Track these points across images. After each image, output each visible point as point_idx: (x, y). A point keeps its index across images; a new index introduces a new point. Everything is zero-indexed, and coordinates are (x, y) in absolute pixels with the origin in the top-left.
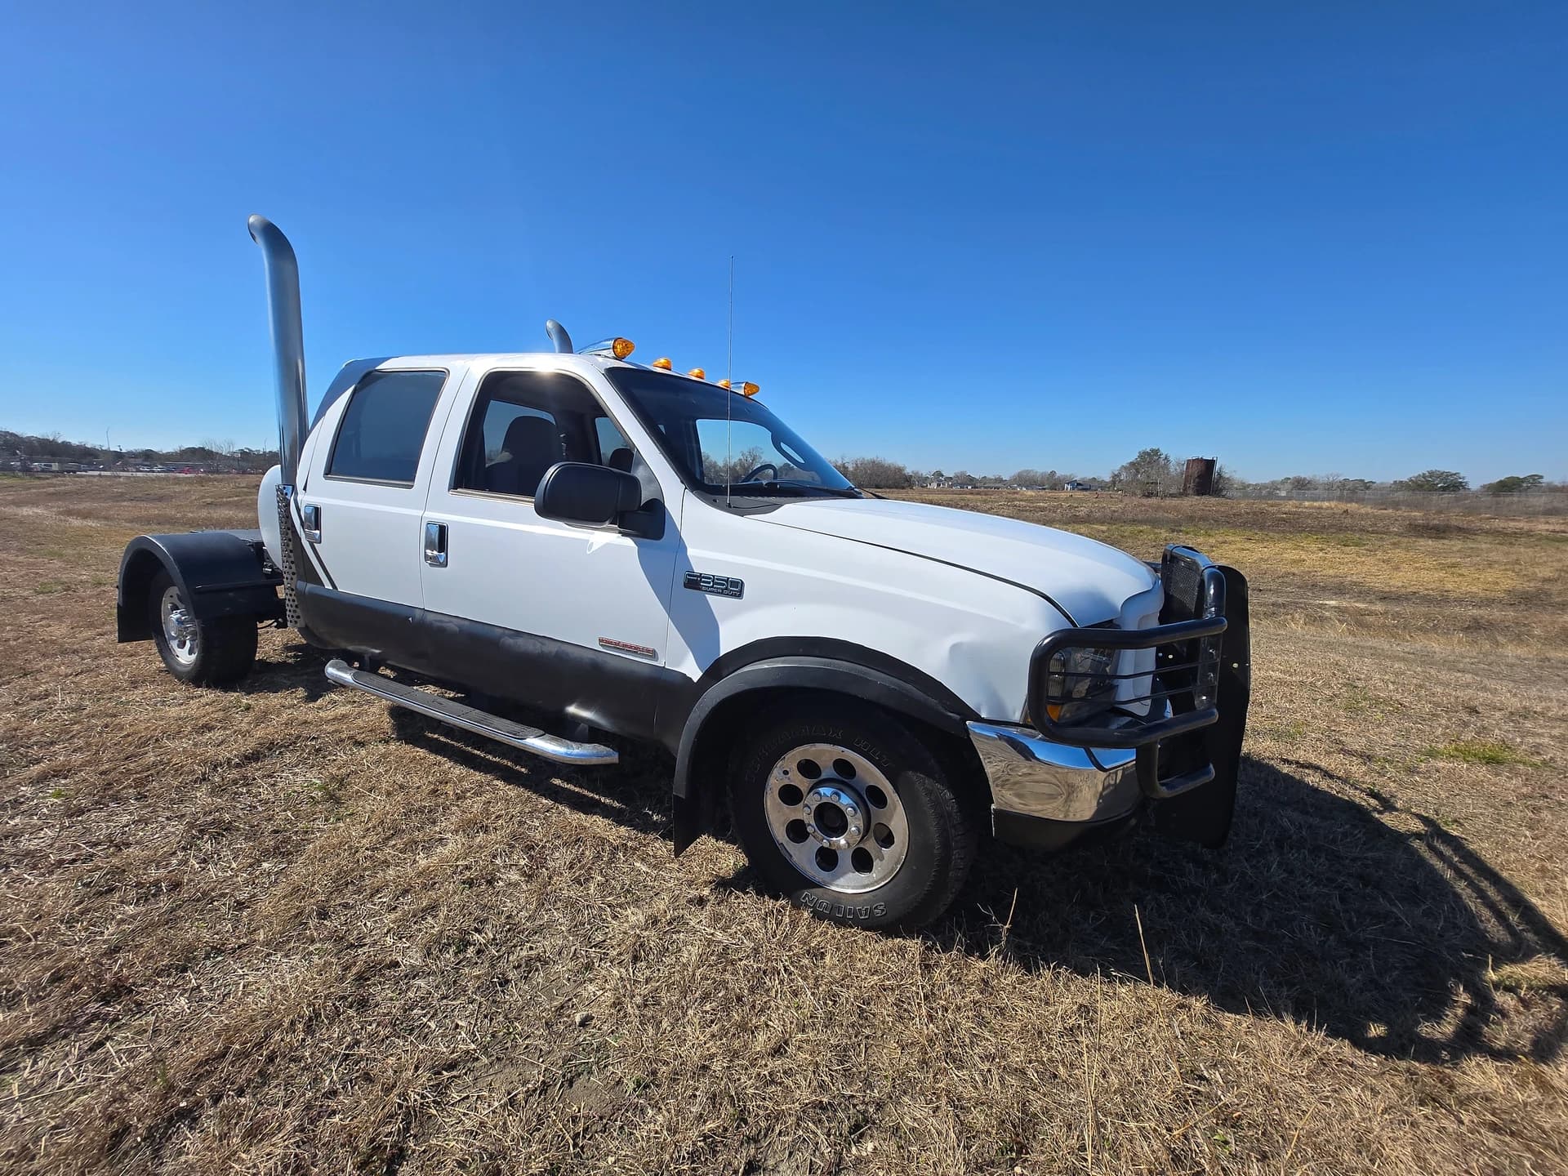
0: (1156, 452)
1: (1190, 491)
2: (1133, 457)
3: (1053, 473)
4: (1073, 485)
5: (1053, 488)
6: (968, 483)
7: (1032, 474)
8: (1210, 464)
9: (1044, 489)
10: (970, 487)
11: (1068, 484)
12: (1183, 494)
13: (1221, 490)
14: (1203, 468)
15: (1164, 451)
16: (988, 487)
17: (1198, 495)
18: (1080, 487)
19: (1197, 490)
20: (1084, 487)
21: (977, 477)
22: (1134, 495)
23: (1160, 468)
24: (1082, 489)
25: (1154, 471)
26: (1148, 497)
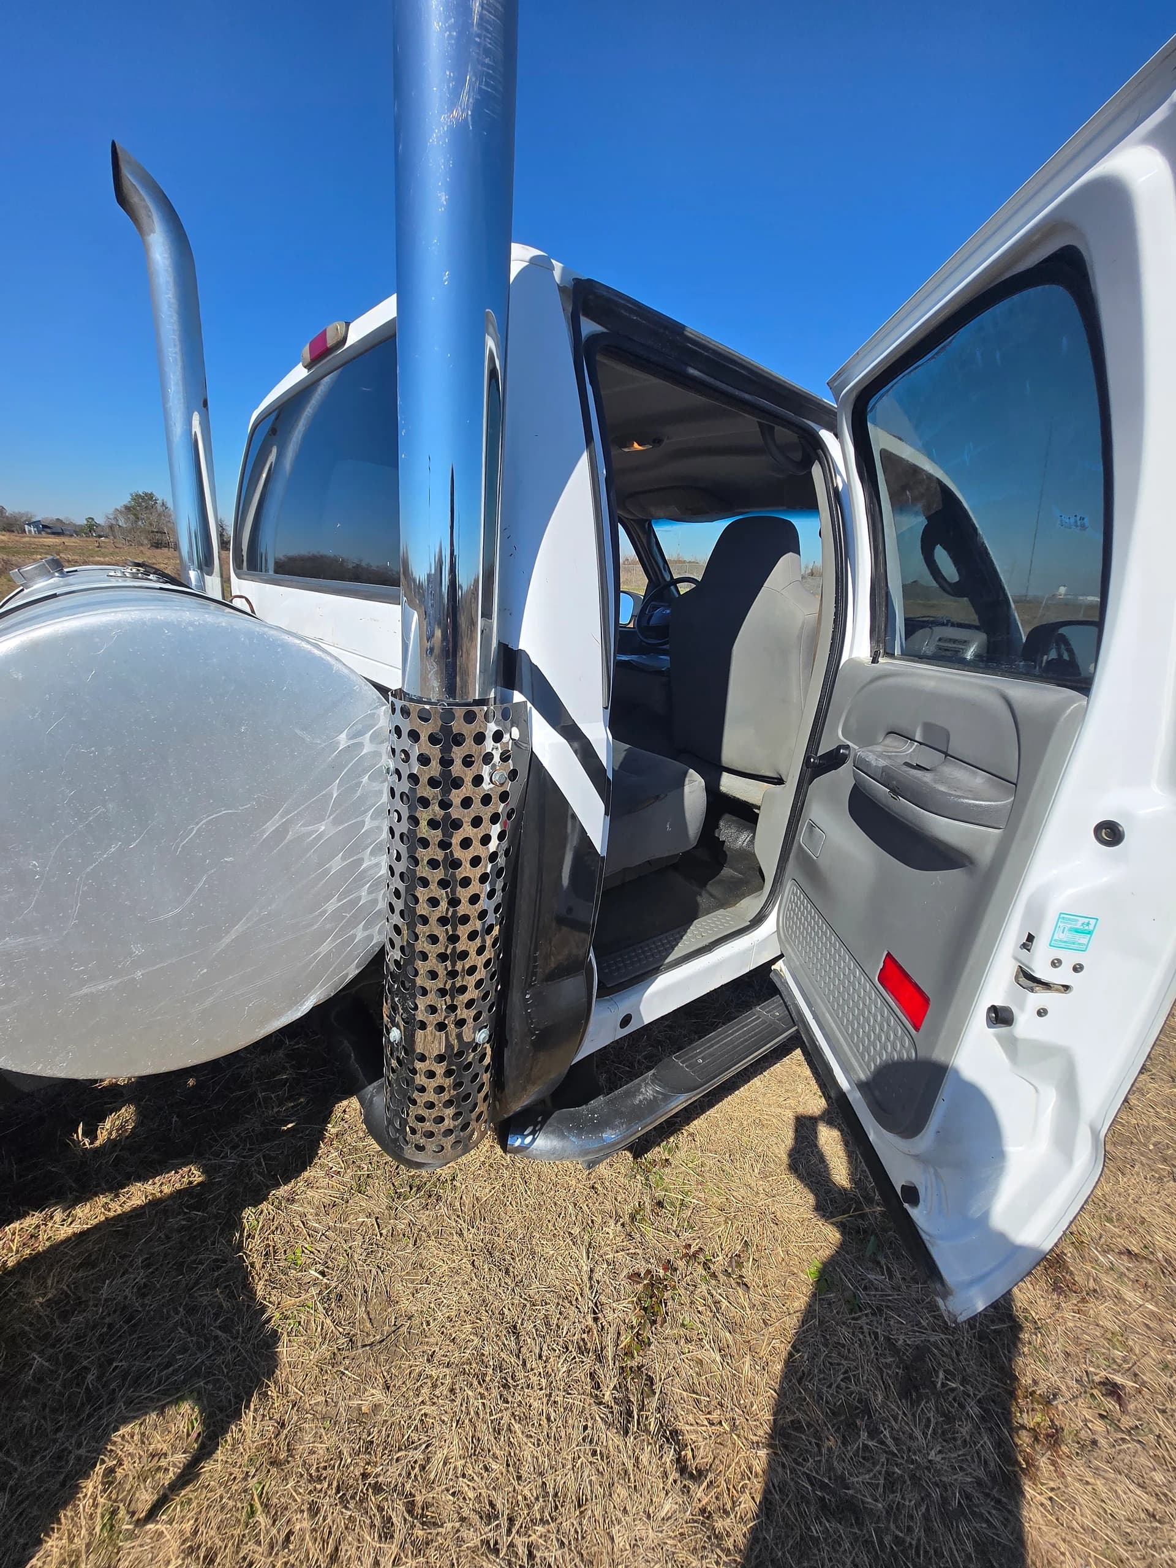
0: (149, 496)
2: (126, 500)
4: (37, 527)
5: (7, 529)
11: (29, 525)
15: (159, 496)
18: (48, 530)
20: (53, 530)
22: (142, 545)
23: (159, 515)
24: (53, 533)
25: (154, 518)
26: (157, 547)
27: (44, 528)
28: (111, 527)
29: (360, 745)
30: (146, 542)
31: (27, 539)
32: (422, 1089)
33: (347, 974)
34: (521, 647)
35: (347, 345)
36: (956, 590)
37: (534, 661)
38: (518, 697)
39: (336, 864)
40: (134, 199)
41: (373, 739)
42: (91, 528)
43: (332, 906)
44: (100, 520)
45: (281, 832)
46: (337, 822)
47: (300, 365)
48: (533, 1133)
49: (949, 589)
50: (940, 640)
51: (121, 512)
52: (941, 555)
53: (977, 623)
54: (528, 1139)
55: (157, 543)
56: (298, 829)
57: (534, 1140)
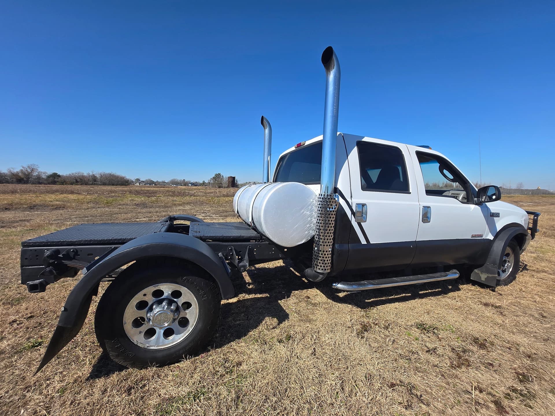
0: (219, 174)
1: (230, 186)
2: (214, 176)
3: (184, 180)
4: (191, 184)
5: (185, 185)
6: (153, 183)
7: (176, 180)
8: (234, 178)
9: (182, 185)
10: (153, 185)
11: (190, 184)
12: (228, 187)
13: (237, 186)
14: (233, 179)
15: (222, 174)
16: (161, 185)
17: (233, 187)
18: (194, 185)
19: (232, 186)
20: (195, 185)
21: (155, 181)
22: (216, 187)
23: (221, 179)
24: (195, 186)
25: (220, 180)
26: (220, 188)
27: (193, 184)
28: (209, 183)
29: (313, 201)
30: (217, 186)
31: (189, 187)
32: (320, 257)
33: (308, 239)
34: (337, 187)
35: (305, 145)
36: (453, 181)
37: (340, 189)
38: (337, 194)
39: (309, 219)
40: (265, 124)
41: (315, 201)
42: (204, 184)
43: (308, 226)
44: (206, 181)
45: (303, 212)
46: (310, 212)
47: (294, 147)
48: (338, 283)
49: (451, 180)
50: (452, 194)
51: (212, 179)
52: (445, 171)
53: (463, 190)
54: (337, 284)
55: (220, 187)
56: (305, 212)
57: (338, 284)
